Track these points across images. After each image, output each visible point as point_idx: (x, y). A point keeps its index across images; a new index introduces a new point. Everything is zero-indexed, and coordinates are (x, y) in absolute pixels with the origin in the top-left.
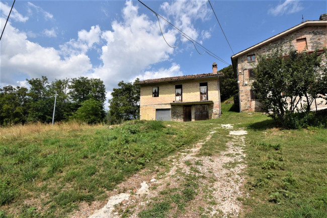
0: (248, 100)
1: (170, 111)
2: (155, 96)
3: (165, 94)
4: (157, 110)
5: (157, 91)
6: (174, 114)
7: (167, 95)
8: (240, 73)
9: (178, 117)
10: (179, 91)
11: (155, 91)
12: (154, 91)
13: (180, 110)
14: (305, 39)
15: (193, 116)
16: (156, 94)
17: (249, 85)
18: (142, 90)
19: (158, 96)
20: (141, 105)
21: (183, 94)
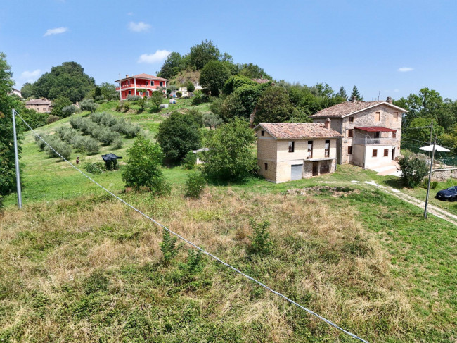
0: (346, 154)
1: (303, 167)
2: (290, 151)
3: (300, 149)
4: (292, 166)
5: (291, 146)
6: (306, 170)
7: (301, 151)
8: (344, 131)
9: (309, 172)
10: (310, 146)
12: (289, 146)
13: (311, 166)
14: (379, 113)
15: (319, 171)
16: (292, 150)
17: (348, 142)
18: (278, 144)
19: (293, 151)
20: (278, 161)
21: (314, 150)
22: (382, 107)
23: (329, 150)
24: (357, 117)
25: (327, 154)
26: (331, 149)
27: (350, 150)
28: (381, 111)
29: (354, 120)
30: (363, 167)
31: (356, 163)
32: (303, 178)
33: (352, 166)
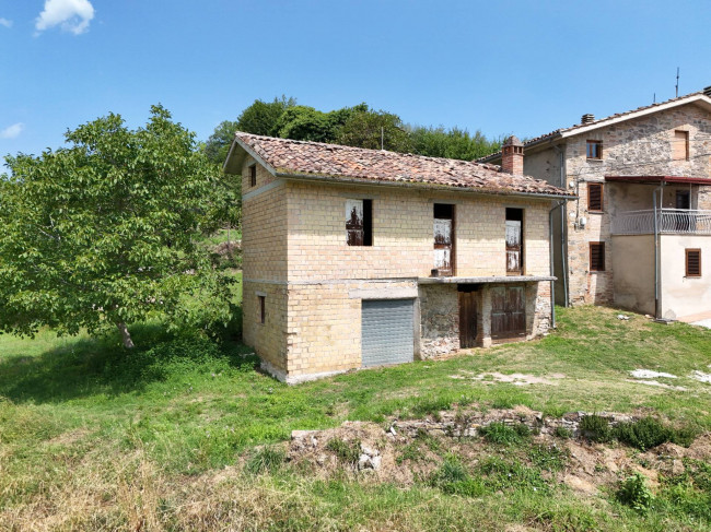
0: (584, 270)
1: (416, 309)
2: (352, 242)
3: (398, 235)
4: (367, 303)
5: (360, 217)
6: (432, 323)
7: (402, 242)
8: (571, 188)
9: (444, 331)
10: (443, 227)
11: (354, 215)
12: (348, 217)
13: (450, 305)
14: (686, 134)
15: (487, 327)
16: (362, 233)
17: (587, 228)
18: (293, 203)
19: (368, 241)
20: (294, 279)
21: (459, 242)
22: (692, 113)
23: (521, 247)
24: (613, 143)
25: (514, 263)
26: (528, 243)
27: (598, 256)
28: (693, 130)
29: (605, 153)
30: (656, 313)
31: (620, 300)
32: (417, 357)
33: (608, 312)
